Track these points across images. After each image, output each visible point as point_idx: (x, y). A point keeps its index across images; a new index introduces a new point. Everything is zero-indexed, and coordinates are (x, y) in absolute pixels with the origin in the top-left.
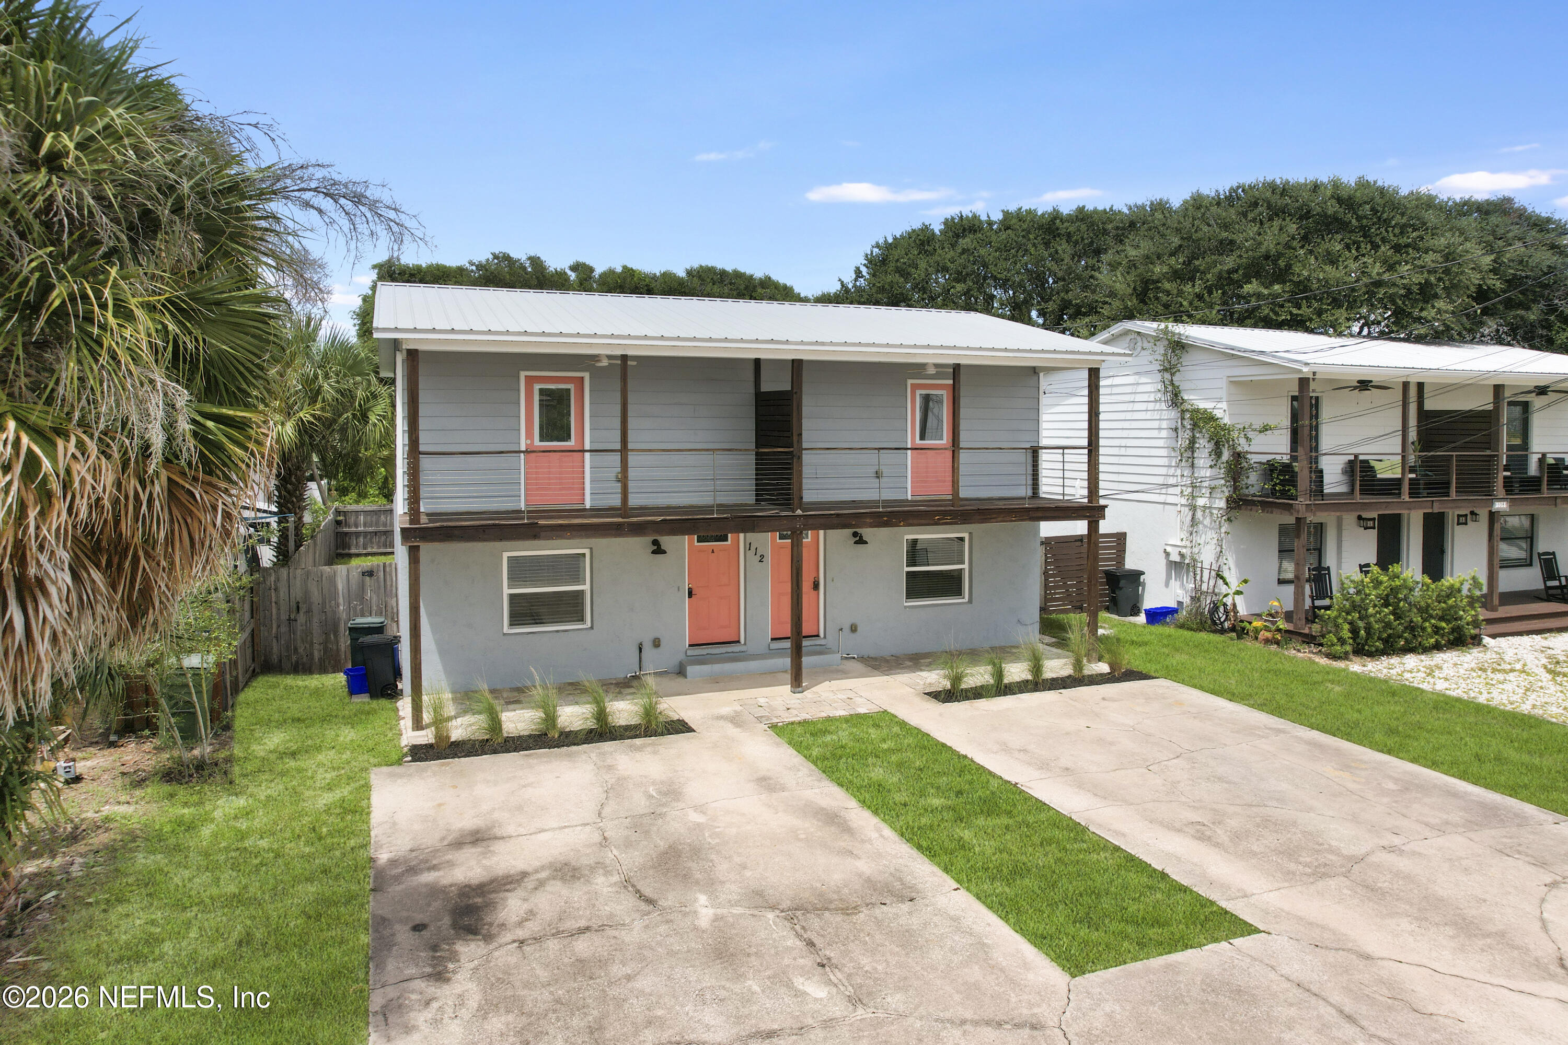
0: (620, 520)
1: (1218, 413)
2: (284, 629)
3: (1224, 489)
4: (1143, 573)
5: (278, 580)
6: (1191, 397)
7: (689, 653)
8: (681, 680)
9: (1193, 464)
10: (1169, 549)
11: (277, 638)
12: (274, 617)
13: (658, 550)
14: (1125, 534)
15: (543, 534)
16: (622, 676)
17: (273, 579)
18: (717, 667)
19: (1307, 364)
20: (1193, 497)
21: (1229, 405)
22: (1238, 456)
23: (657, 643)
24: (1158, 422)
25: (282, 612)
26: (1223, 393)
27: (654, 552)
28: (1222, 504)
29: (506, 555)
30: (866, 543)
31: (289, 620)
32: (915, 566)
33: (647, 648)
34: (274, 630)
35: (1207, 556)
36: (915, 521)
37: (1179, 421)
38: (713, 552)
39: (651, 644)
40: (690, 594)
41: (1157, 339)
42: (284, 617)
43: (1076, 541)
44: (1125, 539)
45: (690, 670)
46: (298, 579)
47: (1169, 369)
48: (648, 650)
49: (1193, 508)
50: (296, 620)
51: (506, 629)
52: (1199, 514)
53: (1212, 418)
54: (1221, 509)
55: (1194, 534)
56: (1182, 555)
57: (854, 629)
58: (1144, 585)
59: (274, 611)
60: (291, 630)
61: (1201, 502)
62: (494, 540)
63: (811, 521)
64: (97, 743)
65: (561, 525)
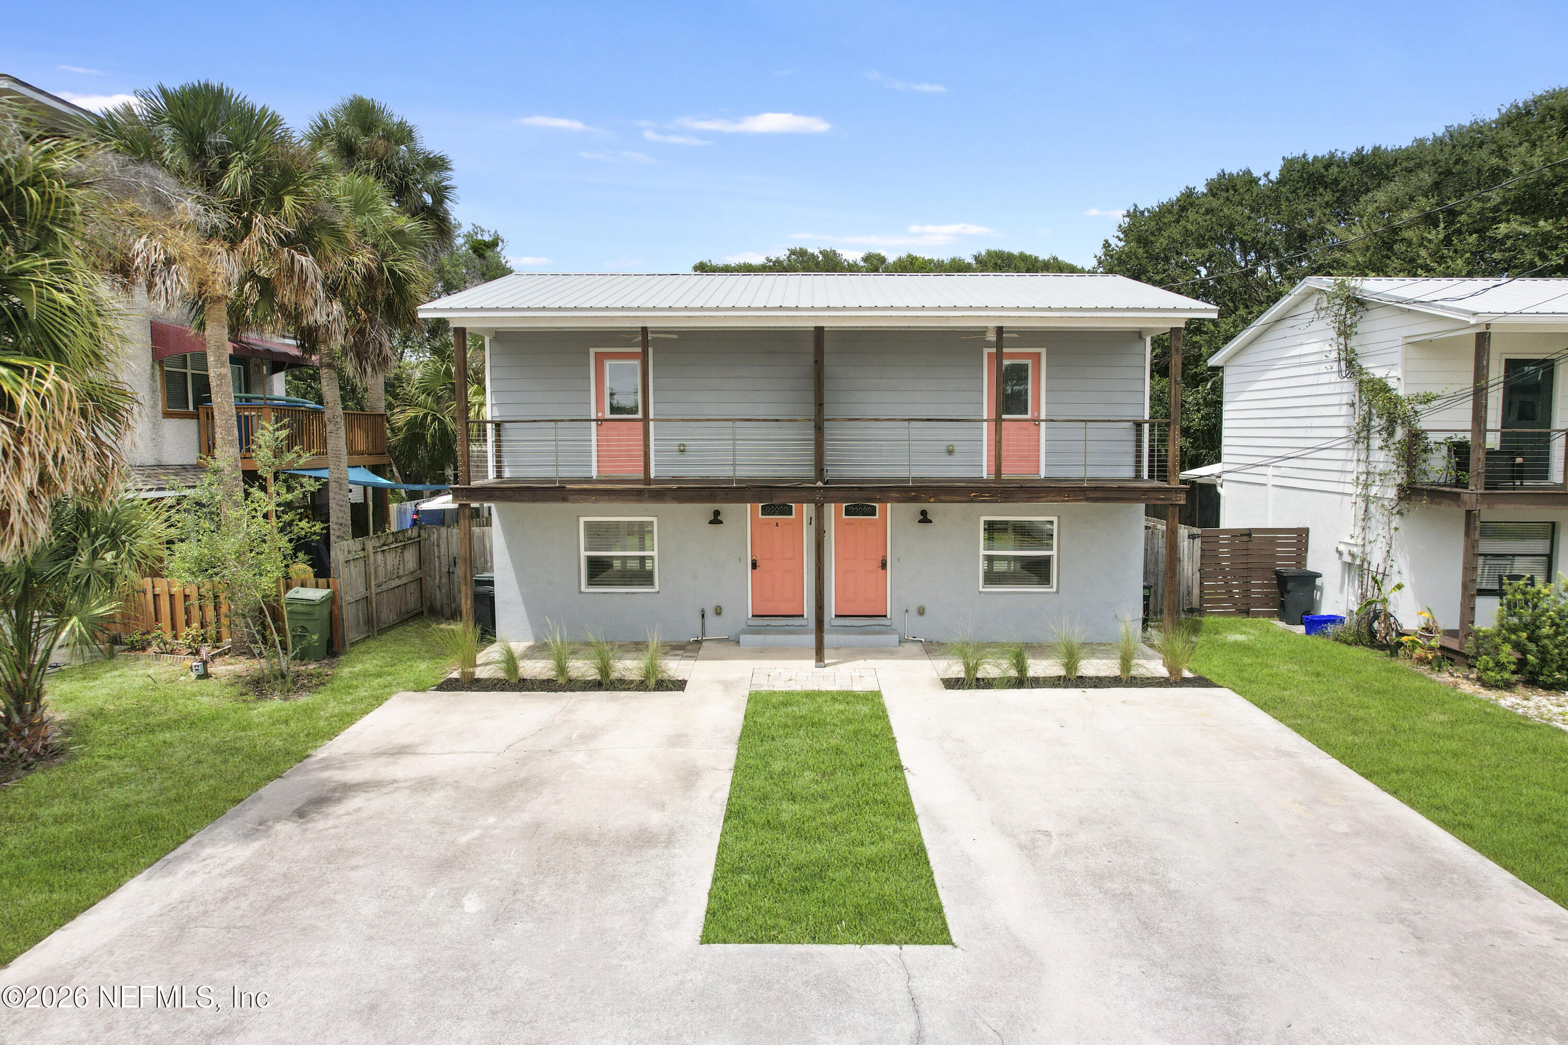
0: (642, 486)
1: (1392, 383)
2: (444, 580)
3: (1396, 475)
4: (1319, 575)
5: (439, 538)
6: (1370, 365)
7: (750, 623)
8: (737, 648)
9: (1368, 445)
10: (1342, 548)
11: (439, 587)
12: (437, 569)
13: (716, 520)
14: (1306, 531)
15: (571, 497)
16: (686, 640)
17: (435, 536)
18: (769, 638)
19: (1475, 314)
20: (1366, 486)
21: (1405, 372)
22: (1416, 436)
23: (718, 611)
24: (1339, 396)
25: (442, 565)
26: (1397, 358)
27: (711, 522)
28: (1392, 493)
29: (582, 520)
30: (930, 522)
31: (449, 572)
32: (992, 550)
33: (709, 613)
34: (437, 581)
35: (1376, 558)
36: (948, 498)
37: (1357, 394)
38: (777, 525)
39: (713, 610)
40: (754, 566)
41: (1332, 297)
42: (445, 570)
43: (1242, 535)
44: (1307, 536)
45: (744, 639)
46: (454, 538)
47: (1345, 332)
48: (711, 619)
49: (1367, 499)
50: (453, 573)
51: (584, 588)
52: (1372, 507)
53: (1385, 389)
54: (1392, 500)
55: (1367, 530)
56: (1352, 555)
57: (921, 612)
58: (1321, 589)
59: (437, 563)
60: (450, 582)
61: (1373, 491)
62: (528, 501)
63: (831, 494)
64: (244, 653)
65: (586, 490)
